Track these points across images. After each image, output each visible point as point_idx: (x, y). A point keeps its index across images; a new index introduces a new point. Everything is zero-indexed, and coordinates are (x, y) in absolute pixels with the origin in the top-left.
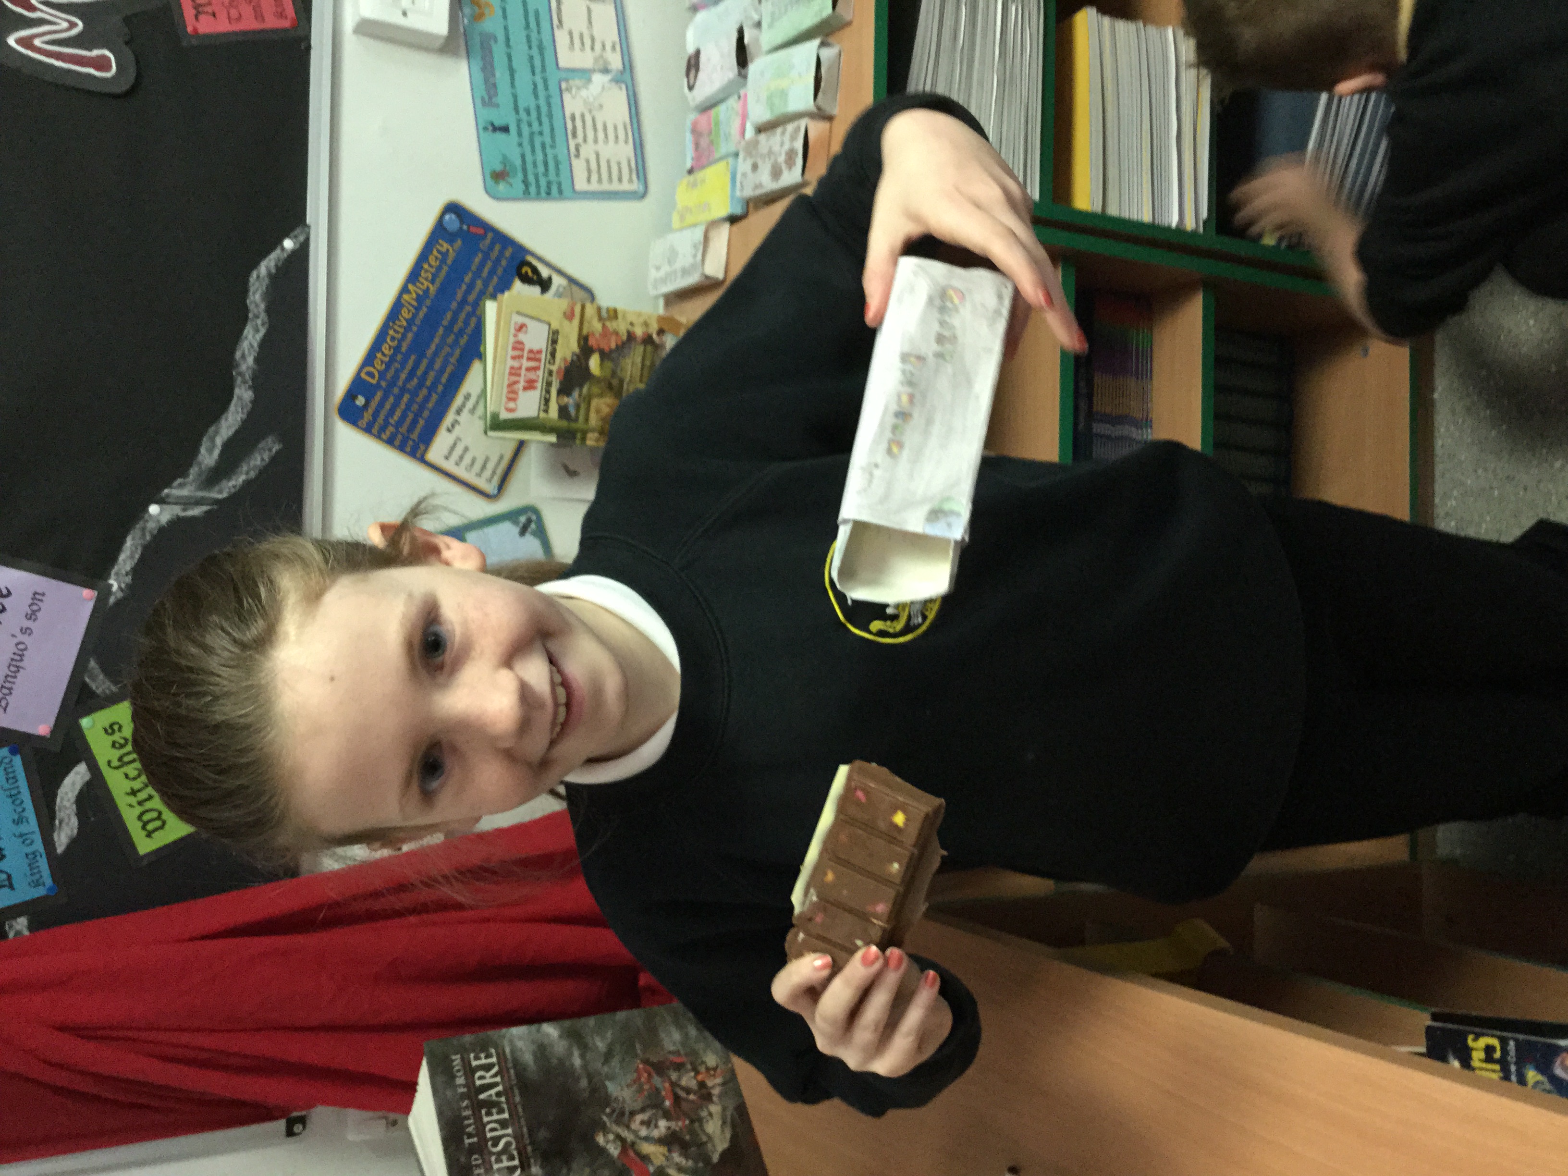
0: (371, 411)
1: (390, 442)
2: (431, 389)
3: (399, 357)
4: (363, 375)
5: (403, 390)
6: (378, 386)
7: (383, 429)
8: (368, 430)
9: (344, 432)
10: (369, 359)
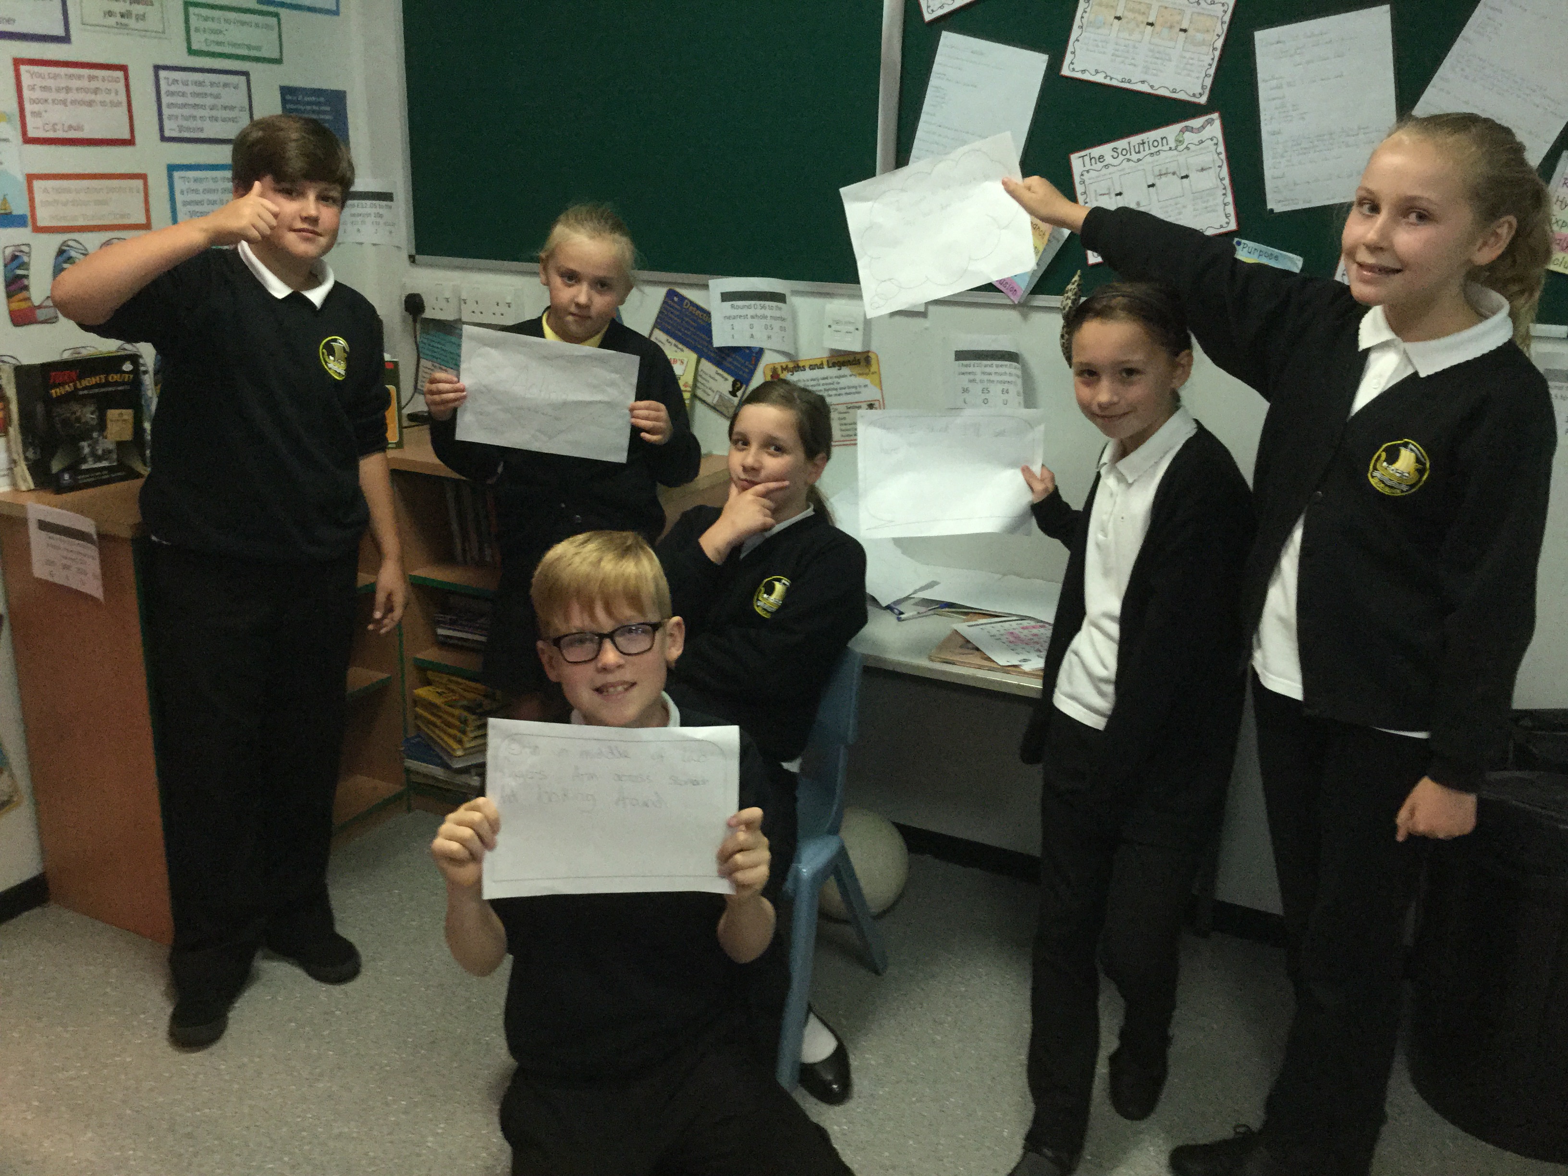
0: (672, 304)
1: (661, 312)
2: (685, 334)
3: (695, 318)
4: (686, 301)
5: (683, 320)
6: (682, 307)
7: (666, 310)
8: (665, 302)
9: (662, 292)
10: (692, 304)
